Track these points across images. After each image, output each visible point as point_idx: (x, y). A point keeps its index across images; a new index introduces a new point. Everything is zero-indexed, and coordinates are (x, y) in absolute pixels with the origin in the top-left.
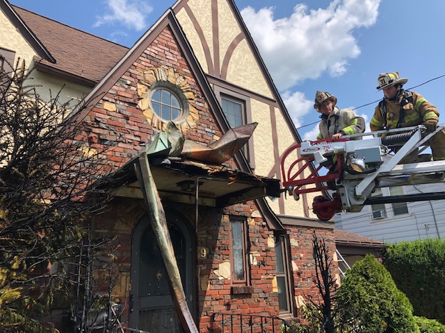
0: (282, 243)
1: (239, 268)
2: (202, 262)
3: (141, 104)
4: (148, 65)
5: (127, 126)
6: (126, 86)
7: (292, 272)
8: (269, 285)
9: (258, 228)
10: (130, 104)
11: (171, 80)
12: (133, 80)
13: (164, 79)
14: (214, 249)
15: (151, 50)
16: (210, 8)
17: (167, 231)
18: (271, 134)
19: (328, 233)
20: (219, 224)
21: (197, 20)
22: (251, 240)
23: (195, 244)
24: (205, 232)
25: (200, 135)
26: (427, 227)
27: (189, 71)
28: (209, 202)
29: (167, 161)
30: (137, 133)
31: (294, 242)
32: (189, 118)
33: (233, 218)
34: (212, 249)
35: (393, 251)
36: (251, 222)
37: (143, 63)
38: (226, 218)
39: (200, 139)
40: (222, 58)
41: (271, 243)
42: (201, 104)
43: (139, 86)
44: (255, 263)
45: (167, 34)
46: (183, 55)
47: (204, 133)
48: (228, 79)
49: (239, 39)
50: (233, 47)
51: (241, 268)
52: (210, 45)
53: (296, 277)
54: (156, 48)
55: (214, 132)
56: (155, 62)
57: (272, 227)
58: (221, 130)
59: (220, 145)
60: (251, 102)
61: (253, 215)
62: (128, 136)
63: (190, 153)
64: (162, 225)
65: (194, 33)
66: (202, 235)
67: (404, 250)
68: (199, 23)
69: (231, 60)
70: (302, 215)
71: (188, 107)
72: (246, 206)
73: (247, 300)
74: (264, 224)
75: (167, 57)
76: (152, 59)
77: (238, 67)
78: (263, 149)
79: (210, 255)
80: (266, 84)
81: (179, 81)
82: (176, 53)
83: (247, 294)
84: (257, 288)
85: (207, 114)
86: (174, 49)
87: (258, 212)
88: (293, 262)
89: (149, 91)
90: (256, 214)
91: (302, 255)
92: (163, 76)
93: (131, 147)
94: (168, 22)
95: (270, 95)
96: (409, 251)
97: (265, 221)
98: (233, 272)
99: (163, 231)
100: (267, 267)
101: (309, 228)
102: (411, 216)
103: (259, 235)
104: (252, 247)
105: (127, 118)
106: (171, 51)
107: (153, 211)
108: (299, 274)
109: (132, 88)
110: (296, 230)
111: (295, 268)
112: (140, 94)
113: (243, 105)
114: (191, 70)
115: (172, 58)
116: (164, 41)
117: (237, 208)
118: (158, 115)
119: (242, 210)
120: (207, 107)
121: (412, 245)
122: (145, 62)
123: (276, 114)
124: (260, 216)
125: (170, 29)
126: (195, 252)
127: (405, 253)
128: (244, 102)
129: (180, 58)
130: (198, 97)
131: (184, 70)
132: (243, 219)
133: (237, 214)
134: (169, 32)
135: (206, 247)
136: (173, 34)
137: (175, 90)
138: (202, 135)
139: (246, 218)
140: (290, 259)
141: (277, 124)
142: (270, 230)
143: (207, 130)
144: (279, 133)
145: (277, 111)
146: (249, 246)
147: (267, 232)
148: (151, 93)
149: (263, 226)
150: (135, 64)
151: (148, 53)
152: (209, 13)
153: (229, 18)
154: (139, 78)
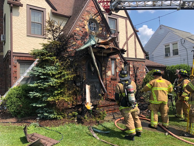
2: (103, 71)
3: (86, 27)
4: (87, 14)
9: (119, 62)
11: (94, 18)
12: (83, 20)
13: (92, 18)
14: (106, 68)
18: (125, 30)
19: (143, 63)
20: (108, 61)
22: (117, 65)
24: (104, 63)
26: (184, 60)
27: (99, 14)
28: (105, 55)
30: (85, 36)
35: (168, 69)
36: (117, 60)
37: (85, 14)
38: (110, 59)
39: (102, 36)
41: (123, 66)
42: (102, 25)
43: (85, 21)
44: (118, 71)
45: (92, 2)
46: (97, 9)
51: (114, 73)
54: (89, 8)
57: (123, 61)
60: (119, 19)
66: (103, 65)
70: (134, 57)
71: (98, 26)
72: (116, 56)
73: (115, 81)
74: (121, 61)
76: (88, 11)
81: (96, 18)
82: (95, 8)
84: (118, 78)
85: (104, 28)
89: (87, 22)
90: (119, 58)
93: (84, 40)
98: (111, 74)
102: (179, 56)
103: (119, 64)
104: (117, 67)
105: (82, 32)
106: (93, 8)
109: (83, 22)
110: (132, 62)
112: (85, 24)
113: (116, 21)
115: (93, 10)
116: (91, 5)
117: (113, 56)
125: (93, 0)
128: (116, 19)
131: (97, 14)
132: (115, 59)
133: (113, 58)
135: (104, 67)
137: (95, 21)
140: (129, 71)
141: (128, 26)
143: (104, 33)
144: (128, 29)
145: (128, 21)
147: (122, 63)
150: (83, 14)
154: (85, 19)
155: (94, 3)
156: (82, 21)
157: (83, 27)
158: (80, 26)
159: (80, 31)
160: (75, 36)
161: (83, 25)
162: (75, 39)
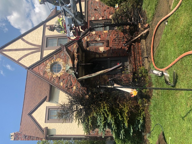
4: (46, 74)
5: (66, 79)
9: (90, 38)
12: (52, 78)
20: (89, 51)
31: (93, 19)
32: (60, 61)
36: (88, 40)
37: (46, 76)
38: (88, 49)
39: (65, 58)
43: (53, 77)
44: (100, 39)
45: (34, 69)
46: (40, 64)
47: (63, 56)
51: (101, 43)
54: (40, 72)
64: (92, 75)
71: (56, 62)
72: (84, 42)
74: (88, 35)
75: (42, 69)
76: (44, 74)
81: (49, 65)
82: (40, 66)
83: (108, 41)
85: (57, 55)
88: (99, 19)
89: (54, 74)
90: (86, 38)
91: (97, 15)
92: (49, 70)
94: (30, 69)
103: (92, 37)
104: (95, 40)
106: (40, 67)
108: (103, 17)
109: (55, 78)
115: (42, 67)
116: (37, 70)
130: (52, 58)
131: (45, 63)
133: (86, 45)
135: (96, 55)
137: (52, 66)
142: (90, 33)
154: (51, 77)
155: (35, 67)
156: (53, 80)
157: (59, 79)
158: (59, 82)
159: (63, 81)
160: (69, 87)
161: (57, 79)
162: (71, 87)
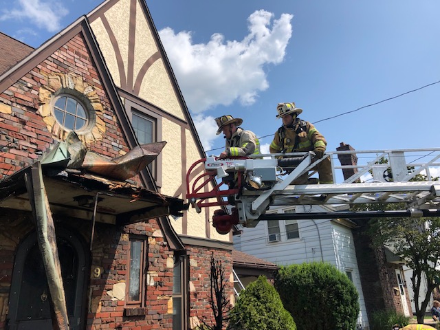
0: (182, 263)
1: (134, 289)
2: (95, 282)
3: (41, 110)
4: (54, 69)
5: (23, 132)
6: (26, 89)
7: (189, 293)
8: (164, 306)
9: (158, 247)
10: (29, 108)
11: (79, 89)
12: (35, 83)
13: (71, 87)
14: (109, 268)
15: (60, 55)
16: (128, 23)
17: (55, 248)
18: (180, 154)
19: (227, 254)
20: (117, 242)
21: (114, 32)
22: (150, 260)
23: (90, 264)
24: (101, 250)
25: (105, 149)
26: (313, 251)
27: (99, 83)
28: (108, 220)
29: (64, 173)
30: (34, 141)
31: (193, 263)
32: (95, 129)
33: (134, 237)
34: (107, 269)
35: (284, 273)
36: (152, 241)
38: (125, 237)
39: (105, 153)
40: (136, 74)
41: (170, 263)
42: (109, 117)
44: (152, 284)
45: (79, 41)
47: (110, 146)
48: (141, 96)
49: (155, 57)
50: (148, 64)
51: (137, 288)
52: (125, 60)
53: (192, 297)
54: (65, 54)
55: (120, 146)
56: (63, 68)
57: (173, 246)
58: (128, 146)
59: (125, 160)
60: (163, 121)
61: (154, 235)
62: (22, 143)
63: (92, 166)
64: (51, 242)
65: (109, 45)
66: (97, 254)
67: (293, 271)
68: (115, 36)
69: (145, 77)
70: (204, 236)
71: (94, 119)
72: (148, 225)
73: (140, 322)
74: (165, 243)
75: (77, 64)
76: (59, 63)
77: (152, 85)
78: (171, 168)
79: (104, 275)
80: (178, 104)
81: (88, 91)
83: (141, 316)
84: (151, 310)
85: (115, 128)
86: (86, 58)
87: (160, 231)
88: (191, 283)
89: (53, 97)
90: (158, 233)
91: (200, 276)
92: (69, 83)
93: (26, 154)
94: (81, 28)
95: (182, 116)
96: (297, 272)
97: (166, 240)
98: (128, 292)
99: (50, 249)
100: (163, 288)
101: (209, 248)
102: (301, 240)
103: (159, 255)
104: (151, 267)
105: (24, 123)
107: (41, 226)
108: (195, 295)
110: (197, 250)
111: (192, 288)
112: (41, 99)
113: (154, 123)
114: (101, 81)
116: (74, 48)
117: (139, 227)
118: (61, 123)
119: (144, 228)
120: (115, 120)
121: (300, 267)
122: (50, 66)
123: (186, 135)
124: (161, 236)
125: (82, 36)
126: (88, 272)
127: (294, 274)
128: (155, 120)
129: (91, 67)
130: (107, 109)
131: (94, 80)
132: (144, 238)
133: (137, 233)
134: (81, 40)
135: (101, 266)
136: (85, 42)
137: (82, 99)
138: (108, 149)
139: (147, 236)
140: (189, 279)
141: (187, 145)
142: (170, 250)
143: (113, 143)
144: (188, 154)
145: (188, 132)
146: (147, 266)
147: (167, 252)
148: (55, 99)
149: (164, 246)
150: (39, 67)
151: (56, 57)
152: (127, 27)
153: (146, 36)
154: (42, 82)
155: (87, 48)
158: (14, 100)
159: (14, 118)
161: (30, 100)
